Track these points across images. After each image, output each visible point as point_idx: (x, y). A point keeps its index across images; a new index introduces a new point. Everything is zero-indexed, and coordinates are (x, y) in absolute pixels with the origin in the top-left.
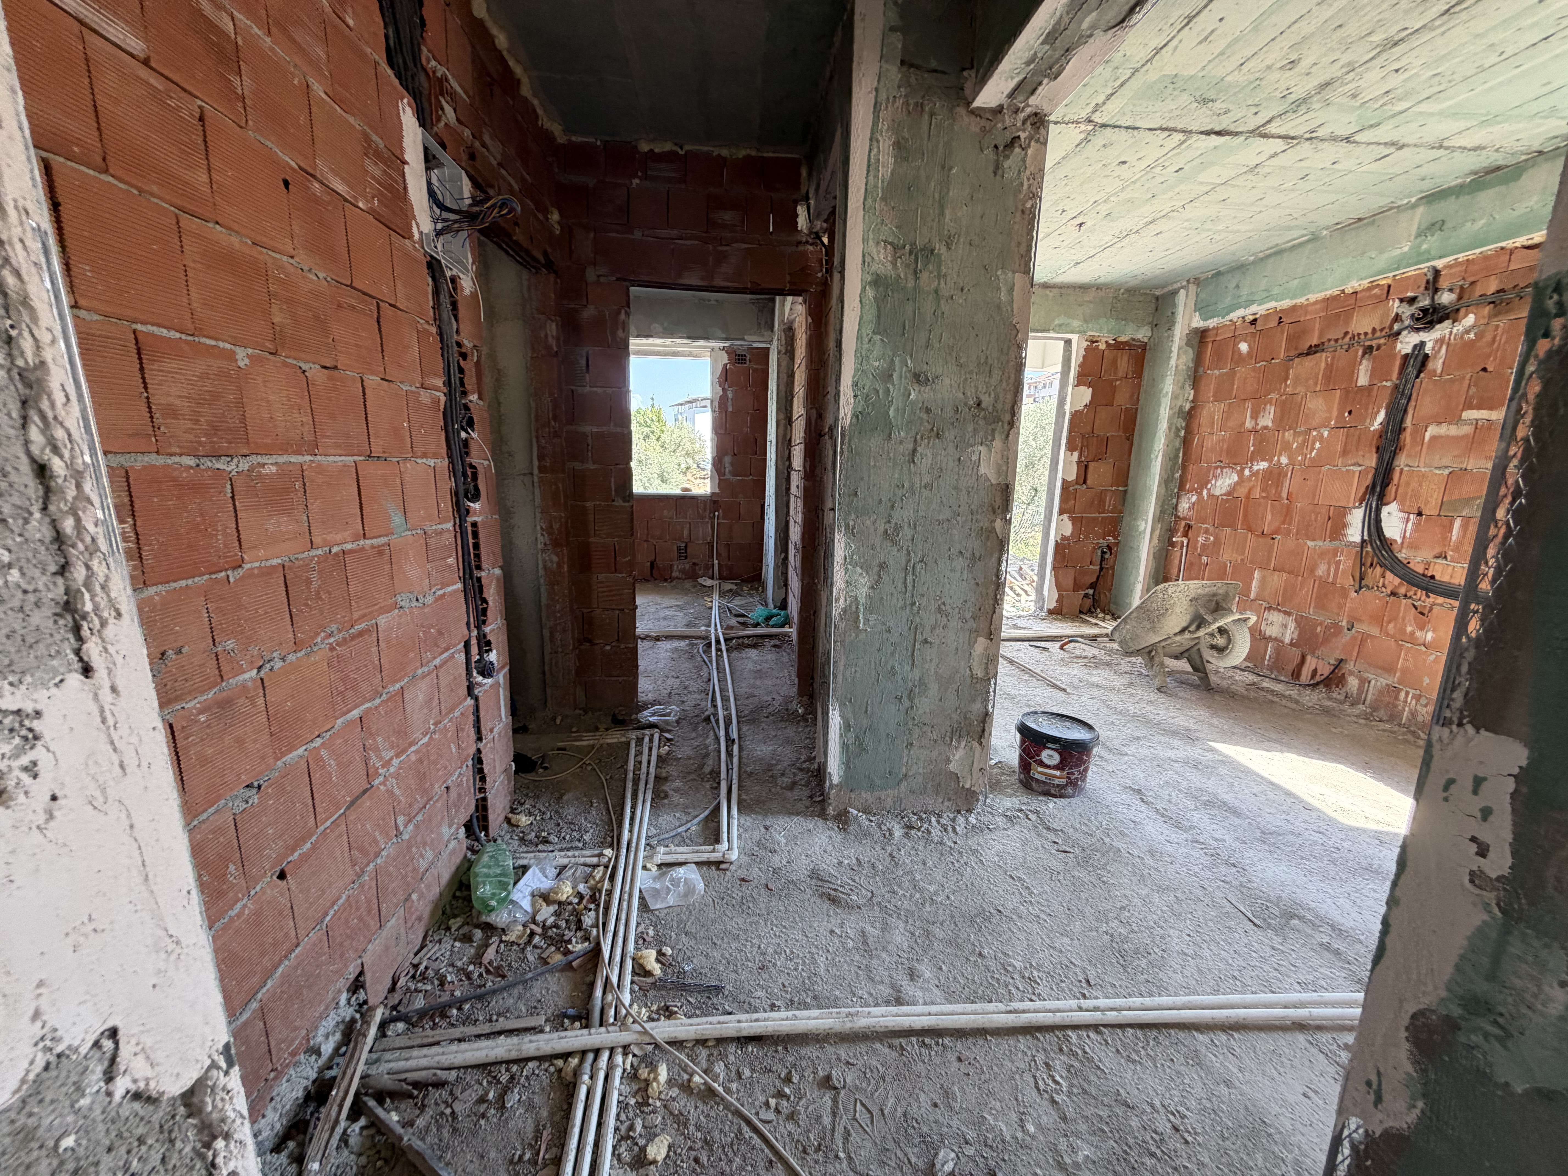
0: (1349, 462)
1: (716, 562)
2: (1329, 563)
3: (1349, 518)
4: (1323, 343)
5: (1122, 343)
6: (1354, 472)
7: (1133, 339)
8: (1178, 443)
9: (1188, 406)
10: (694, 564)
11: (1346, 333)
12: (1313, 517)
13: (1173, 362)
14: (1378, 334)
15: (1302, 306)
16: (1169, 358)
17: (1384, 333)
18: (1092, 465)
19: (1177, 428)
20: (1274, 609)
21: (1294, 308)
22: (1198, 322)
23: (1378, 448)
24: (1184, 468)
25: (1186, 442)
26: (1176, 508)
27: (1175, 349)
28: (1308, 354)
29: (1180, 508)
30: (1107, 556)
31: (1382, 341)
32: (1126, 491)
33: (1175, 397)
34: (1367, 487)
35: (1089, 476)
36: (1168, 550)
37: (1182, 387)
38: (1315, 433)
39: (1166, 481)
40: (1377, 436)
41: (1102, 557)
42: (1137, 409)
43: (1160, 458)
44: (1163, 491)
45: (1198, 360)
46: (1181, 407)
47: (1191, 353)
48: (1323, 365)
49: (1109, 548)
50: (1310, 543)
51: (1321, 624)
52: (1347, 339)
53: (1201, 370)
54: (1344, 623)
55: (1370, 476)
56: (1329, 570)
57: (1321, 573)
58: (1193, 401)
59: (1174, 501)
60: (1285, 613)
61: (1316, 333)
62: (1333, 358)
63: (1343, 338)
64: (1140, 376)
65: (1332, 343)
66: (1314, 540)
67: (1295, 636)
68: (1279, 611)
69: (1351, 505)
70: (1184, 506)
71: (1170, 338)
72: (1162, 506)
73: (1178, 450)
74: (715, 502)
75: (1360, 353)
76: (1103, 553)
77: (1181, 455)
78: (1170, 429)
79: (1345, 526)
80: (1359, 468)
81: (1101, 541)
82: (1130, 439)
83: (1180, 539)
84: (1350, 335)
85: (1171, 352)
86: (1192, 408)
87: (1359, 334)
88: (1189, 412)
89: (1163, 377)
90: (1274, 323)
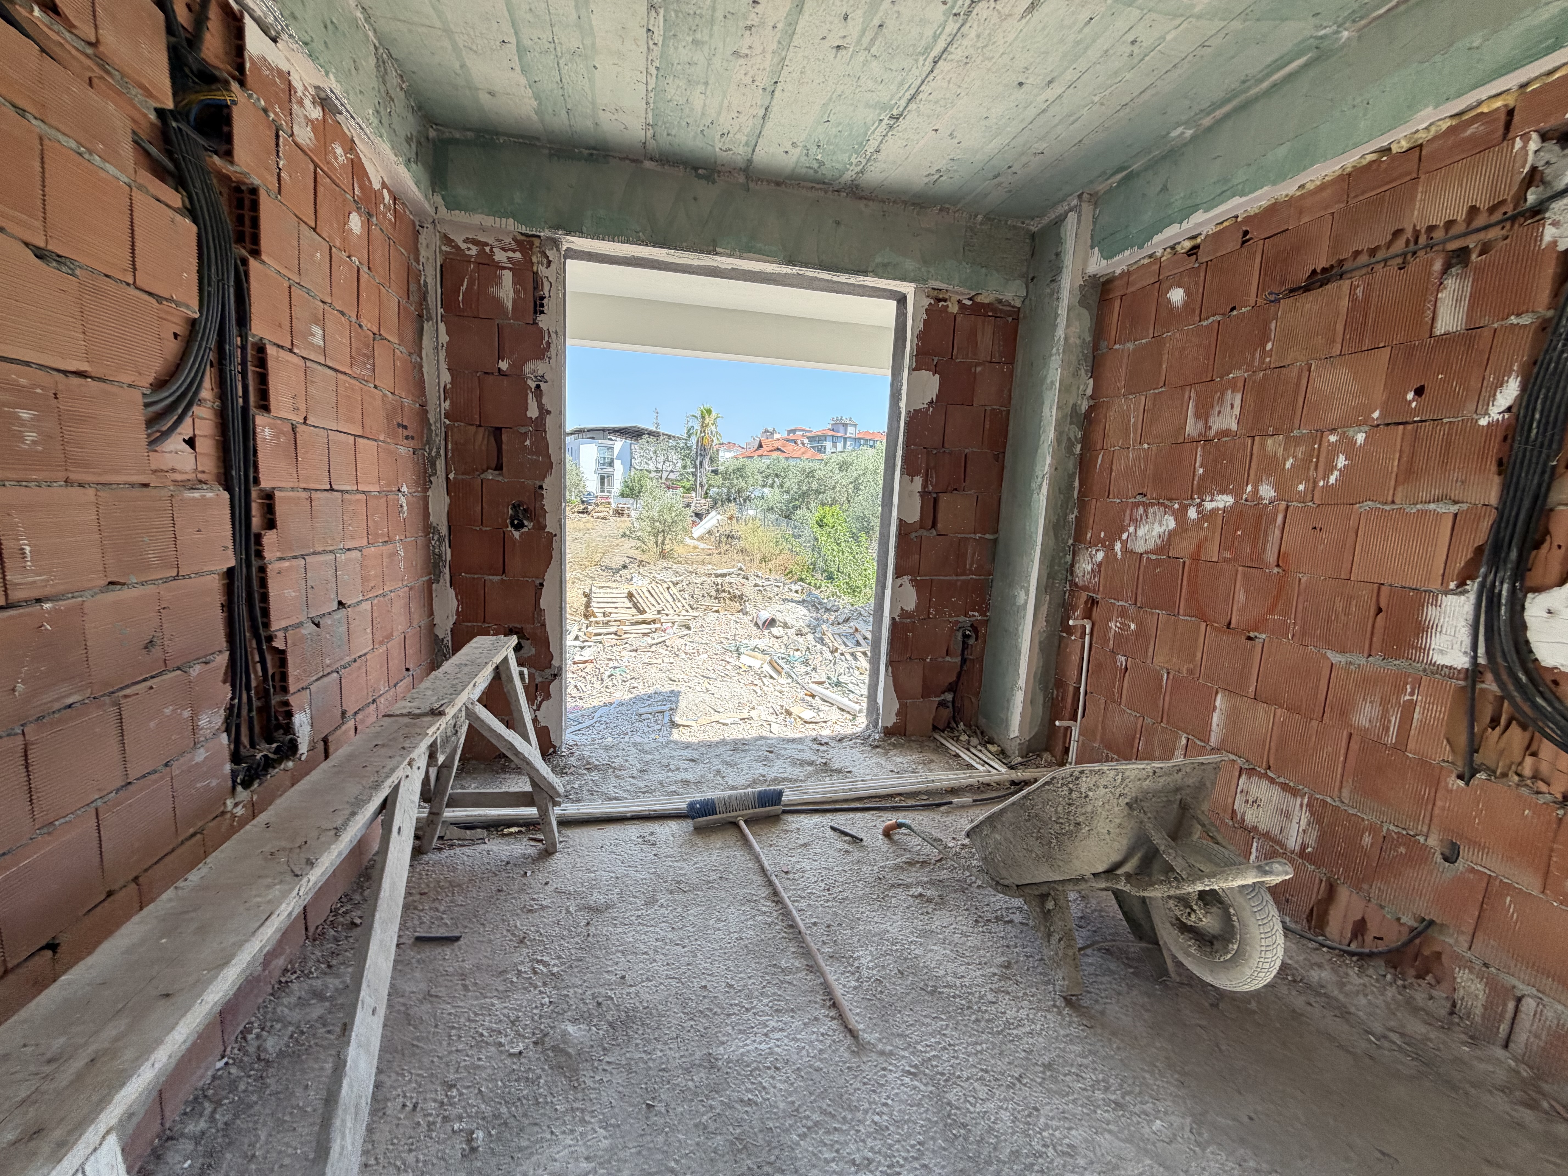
0: (1424, 495)
2: (1384, 702)
3: (1431, 612)
4: (1341, 262)
5: (982, 305)
6: (1438, 516)
7: (1000, 301)
8: (1071, 464)
9: (1084, 406)
11: (1398, 233)
12: (1339, 605)
13: (1060, 332)
14: (1481, 220)
15: (1291, 202)
16: (1055, 326)
17: (1497, 216)
18: (944, 498)
19: (1069, 439)
20: (1261, 776)
21: (1274, 209)
22: (1097, 265)
23: (1500, 463)
24: (1082, 504)
25: (1085, 464)
26: (1071, 569)
27: (1063, 311)
28: (1307, 289)
29: (1078, 571)
30: (971, 641)
31: (1494, 233)
32: (995, 541)
33: (1065, 389)
34: (1479, 550)
35: (941, 516)
36: (1061, 637)
37: (1076, 374)
38: (1333, 438)
39: (1055, 527)
40: (1500, 437)
41: (964, 643)
42: (1008, 412)
43: (1045, 490)
44: (1052, 542)
45: (1099, 330)
46: (1075, 405)
47: (1086, 319)
48: (1345, 303)
49: (974, 628)
50: (1335, 657)
51: (1373, 829)
52: (1399, 245)
53: (1104, 344)
54: (1433, 841)
55: (1486, 525)
56: (1385, 715)
57: (1364, 722)
58: (1092, 397)
59: (1069, 558)
60: (1285, 787)
61: (1325, 244)
62: (1368, 288)
63: (1389, 245)
64: (1011, 360)
65: (1364, 259)
66: (1343, 652)
67: (1312, 840)
68: (1272, 781)
69: (1435, 585)
70: (1085, 567)
71: (1055, 295)
72: (1051, 566)
73: (1071, 477)
75: (1438, 266)
76: (965, 636)
77: (1077, 484)
78: (1059, 440)
79: (1422, 628)
80: (1454, 509)
81: (962, 618)
82: (999, 458)
83: (1080, 622)
84: (1409, 233)
85: (1056, 316)
86: (1091, 408)
87: (1431, 229)
88: (1087, 415)
89: (1046, 358)
90: (1233, 244)
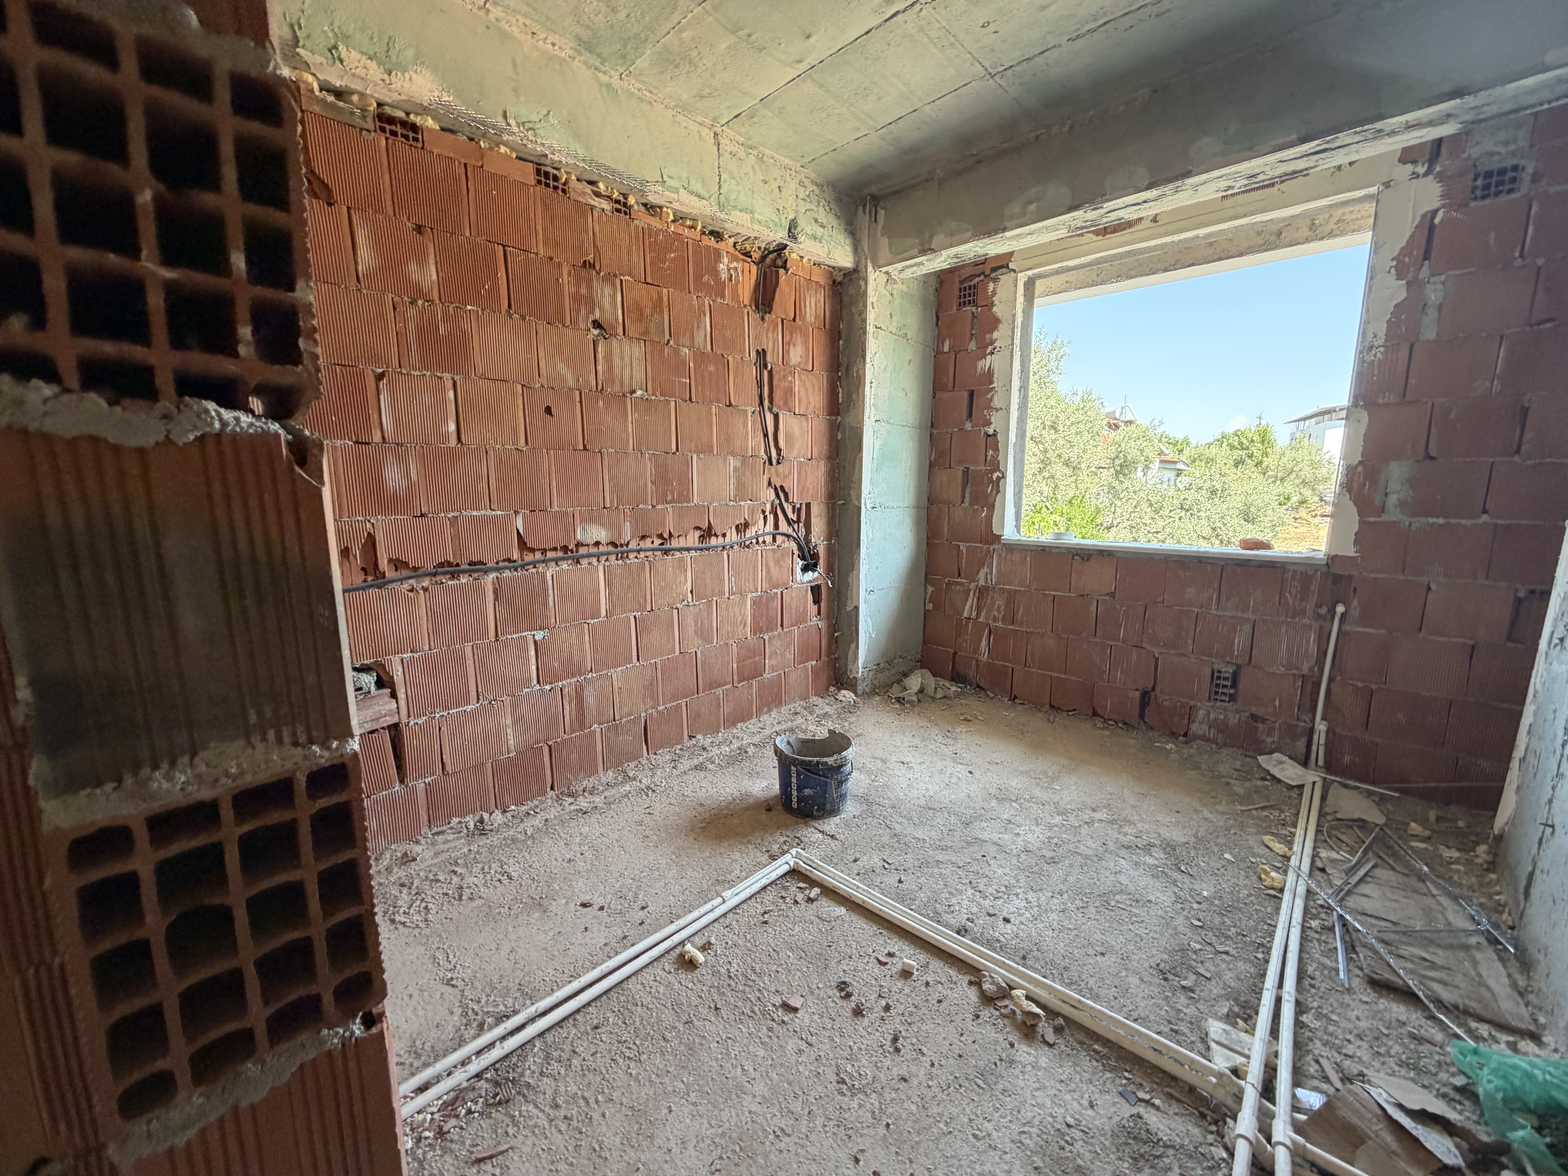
1: (1321, 727)
10: (1254, 717)
74: (1338, 579)
